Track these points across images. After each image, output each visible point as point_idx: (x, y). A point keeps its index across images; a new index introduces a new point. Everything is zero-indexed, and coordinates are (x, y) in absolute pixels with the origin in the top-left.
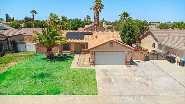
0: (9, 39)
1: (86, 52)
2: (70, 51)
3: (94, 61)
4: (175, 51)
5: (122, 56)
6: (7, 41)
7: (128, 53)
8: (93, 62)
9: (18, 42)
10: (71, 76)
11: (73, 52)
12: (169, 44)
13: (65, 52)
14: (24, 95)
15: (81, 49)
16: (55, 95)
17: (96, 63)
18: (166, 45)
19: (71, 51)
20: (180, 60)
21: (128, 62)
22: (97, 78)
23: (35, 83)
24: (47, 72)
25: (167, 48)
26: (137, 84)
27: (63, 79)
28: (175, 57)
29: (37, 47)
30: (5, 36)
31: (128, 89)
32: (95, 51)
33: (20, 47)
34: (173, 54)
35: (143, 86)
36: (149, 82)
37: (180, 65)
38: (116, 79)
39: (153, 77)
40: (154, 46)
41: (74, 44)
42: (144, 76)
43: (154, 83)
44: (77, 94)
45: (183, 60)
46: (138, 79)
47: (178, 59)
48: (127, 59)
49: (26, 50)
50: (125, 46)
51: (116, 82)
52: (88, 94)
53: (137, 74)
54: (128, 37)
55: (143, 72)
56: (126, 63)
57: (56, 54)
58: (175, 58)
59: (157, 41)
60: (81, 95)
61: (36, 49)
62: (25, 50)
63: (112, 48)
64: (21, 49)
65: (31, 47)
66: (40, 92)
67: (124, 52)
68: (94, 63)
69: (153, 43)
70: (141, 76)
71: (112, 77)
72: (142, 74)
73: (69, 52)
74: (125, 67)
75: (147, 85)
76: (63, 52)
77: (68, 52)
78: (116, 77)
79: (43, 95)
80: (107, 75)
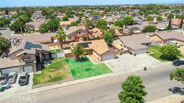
1: (91, 53)
4: (132, 50)
8: (101, 60)
9: (52, 53)
12: (129, 47)
14: (91, 77)
15: (89, 53)
16: (101, 75)
17: (103, 60)
18: (128, 46)
22: (108, 66)
23: (90, 73)
24: (88, 68)
25: (128, 48)
26: (123, 66)
27: (97, 69)
33: (53, 56)
35: (125, 67)
36: (126, 65)
37: (134, 55)
38: (115, 66)
39: (127, 63)
40: (121, 45)
42: (124, 63)
43: (128, 65)
44: (107, 73)
45: (135, 53)
46: (122, 64)
47: (133, 53)
49: (57, 57)
52: (111, 73)
54: (109, 42)
55: (122, 61)
56: (114, 58)
58: (132, 52)
59: (123, 44)
61: (65, 56)
63: (109, 53)
66: (95, 75)
70: (123, 63)
71: (113, 65)
74: (114, 60)
75: (126, 66)
79: (97, 75)
80: (110, 65)
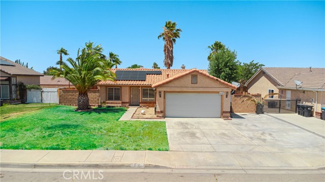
0: (13, 81)
1: (150, 103)
2: (121, 100)
3: (162, 110)
4: (311, 95)
5: (214, 102)
6: (10, 83)
7: (225, 96)
8: (161, 112)
9: (28, 86)
10: (119, 129)
11: (127, 103)
12: (298, 84)
13: (112, 103)
14: (26, 149)
15: (141, 99)
16: (86, 149)
17: (167, 113)
18: (293, 87)
19: (123, 101)
20: (322, 109)
21: (226, 112)
22: (169, 131)
23: (50, 136)
24: (75, 123)
25: (295, 92)
26: (245, 139)
27: (105, 131)
28: (312, 105)
29: (62, 93)
30: (7, 73)
31: (228, 144)
32: (164, 92)
33: (31, 95)
34: (307, 101)
35: (256, 142)
36: (268, 138)
37: (322, 118)
38: (204, 133)
39: (274, 132)
41: (128, 88)
42: (258, 131)
43: (277, 139)
44: (130, 150)
46: (245, 133)
47: (318, 108)
48: (224, 106)
49: (42, 101)
50: (220, 82)
51: (205, 136)
52: (150, 149)
53: (243, 127)
55: (255, 125)
56: (222, 114)
57: (94, 106)
58: (311, 107)
59: (275, 83)
60: (136, 150)
61: (60, 96)
62: (39, 101)
63: (196, 85)
64: (32, 99)
65: (51, 96)
66: (58, 145)
67: (218, 92)
68: (163, 114)
69: (270, 90)
70: (251, 131)
71: (196, 131)
72: (253, 128)
73: (119, 103)
75: (264, 140)
76: (107, 103)
77: (116, 103)
78: (204, 130)
79: (63, 149)
80: (187, 128)
